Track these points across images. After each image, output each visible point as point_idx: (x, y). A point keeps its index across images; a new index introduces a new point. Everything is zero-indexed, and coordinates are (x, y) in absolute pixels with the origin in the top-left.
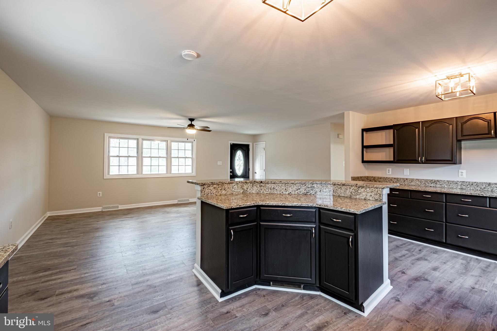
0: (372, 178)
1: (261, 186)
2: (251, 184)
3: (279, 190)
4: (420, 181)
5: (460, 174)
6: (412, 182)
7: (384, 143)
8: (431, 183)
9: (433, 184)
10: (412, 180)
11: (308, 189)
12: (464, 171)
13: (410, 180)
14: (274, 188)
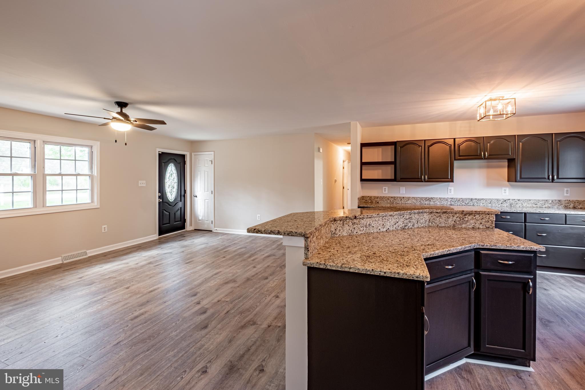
1: (354, 223)
2: (341, 222)
3: (376, 226)
4: (416, 199)
5: (449, 191)
6: (408, 200)
7: (380, 160)
8: (426, 201)
9: (427, 201)
10: (409, 198)
11: (405, 222)
12: (452, 189)
13: (407, 198)
14: (369, 225)
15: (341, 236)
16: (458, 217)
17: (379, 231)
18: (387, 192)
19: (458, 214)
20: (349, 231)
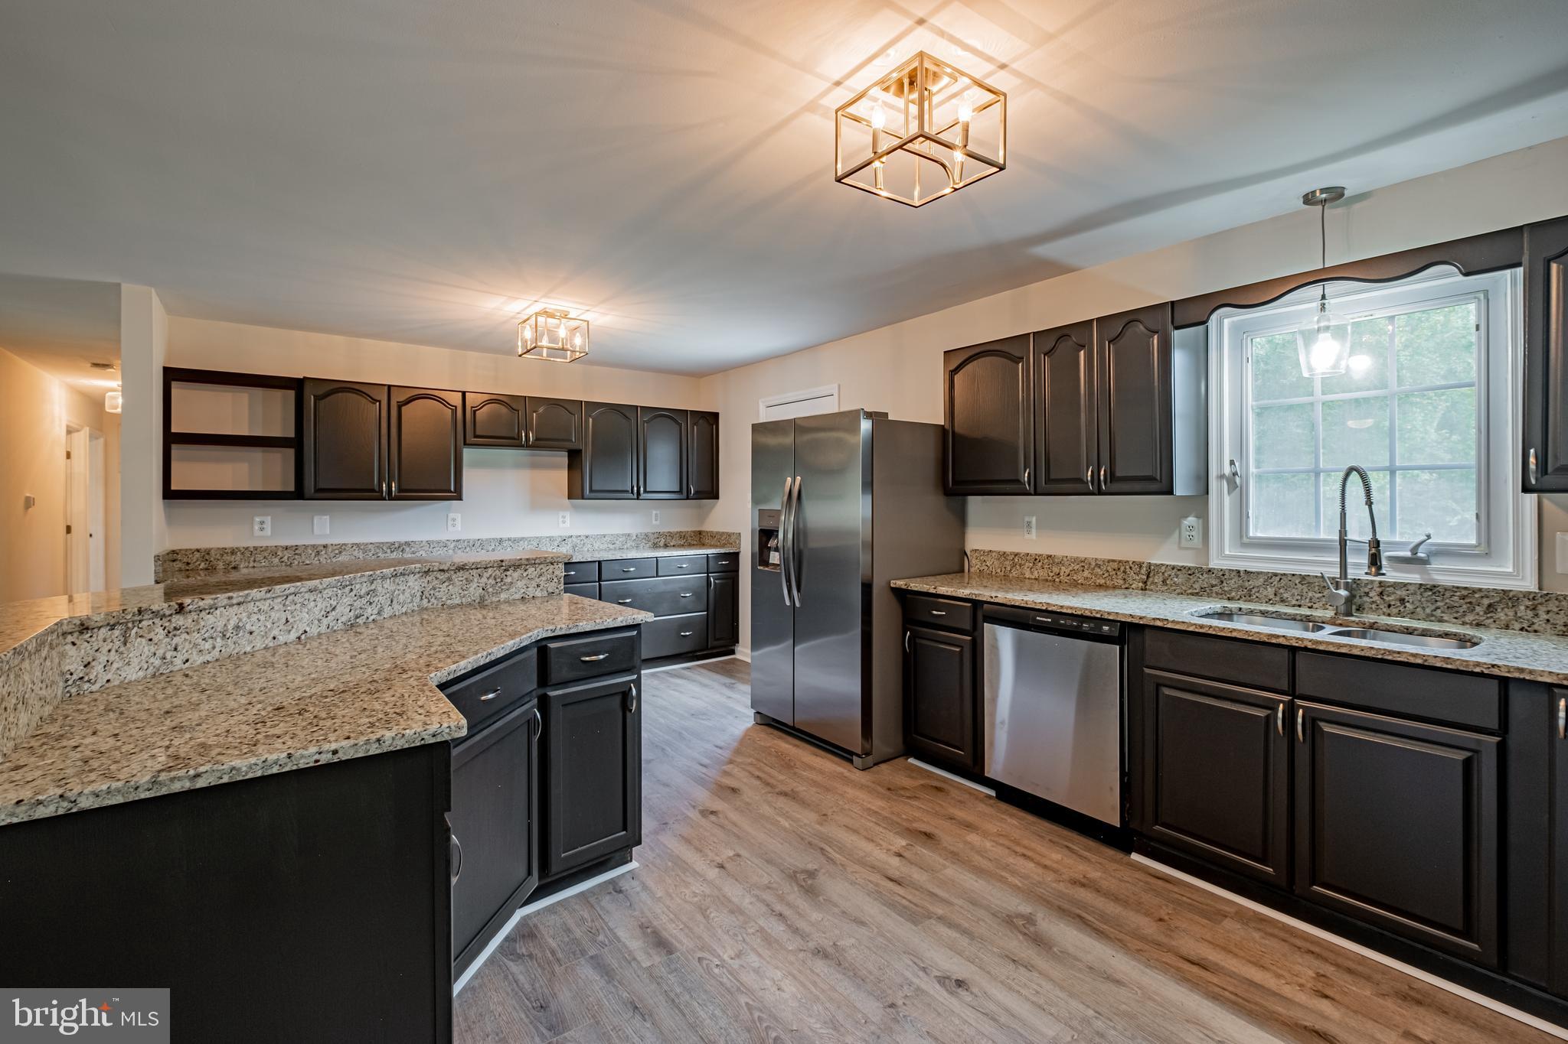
0: (197, 555)
1: (175, 629)
2: (117, 632)
3: (262, 628)
4: (362, 547)
5: (450, 523)
6: (340, 552)
8: (392, 552)
9: (395, 553)
10: (341, 548)
12: (458, 517)
13: (335, 547)
14: (237, 628)
15: (117, 683)
16: (491, 576)
17: (271, 644)
18: (268, 532)
19: (490, 569)
20: (152, 660)
